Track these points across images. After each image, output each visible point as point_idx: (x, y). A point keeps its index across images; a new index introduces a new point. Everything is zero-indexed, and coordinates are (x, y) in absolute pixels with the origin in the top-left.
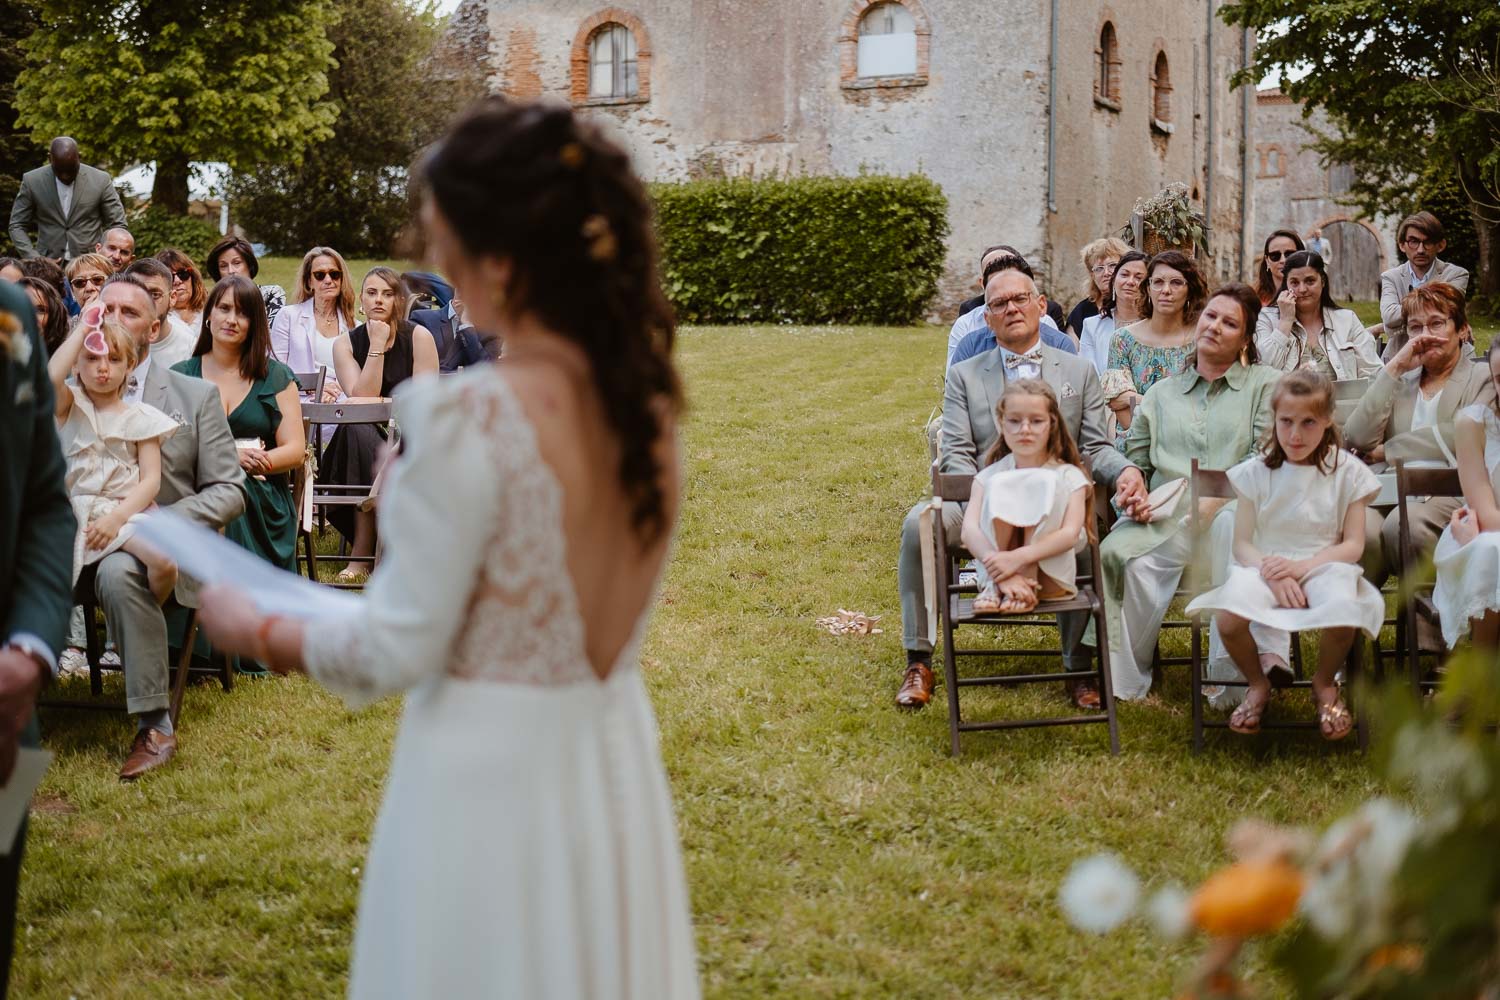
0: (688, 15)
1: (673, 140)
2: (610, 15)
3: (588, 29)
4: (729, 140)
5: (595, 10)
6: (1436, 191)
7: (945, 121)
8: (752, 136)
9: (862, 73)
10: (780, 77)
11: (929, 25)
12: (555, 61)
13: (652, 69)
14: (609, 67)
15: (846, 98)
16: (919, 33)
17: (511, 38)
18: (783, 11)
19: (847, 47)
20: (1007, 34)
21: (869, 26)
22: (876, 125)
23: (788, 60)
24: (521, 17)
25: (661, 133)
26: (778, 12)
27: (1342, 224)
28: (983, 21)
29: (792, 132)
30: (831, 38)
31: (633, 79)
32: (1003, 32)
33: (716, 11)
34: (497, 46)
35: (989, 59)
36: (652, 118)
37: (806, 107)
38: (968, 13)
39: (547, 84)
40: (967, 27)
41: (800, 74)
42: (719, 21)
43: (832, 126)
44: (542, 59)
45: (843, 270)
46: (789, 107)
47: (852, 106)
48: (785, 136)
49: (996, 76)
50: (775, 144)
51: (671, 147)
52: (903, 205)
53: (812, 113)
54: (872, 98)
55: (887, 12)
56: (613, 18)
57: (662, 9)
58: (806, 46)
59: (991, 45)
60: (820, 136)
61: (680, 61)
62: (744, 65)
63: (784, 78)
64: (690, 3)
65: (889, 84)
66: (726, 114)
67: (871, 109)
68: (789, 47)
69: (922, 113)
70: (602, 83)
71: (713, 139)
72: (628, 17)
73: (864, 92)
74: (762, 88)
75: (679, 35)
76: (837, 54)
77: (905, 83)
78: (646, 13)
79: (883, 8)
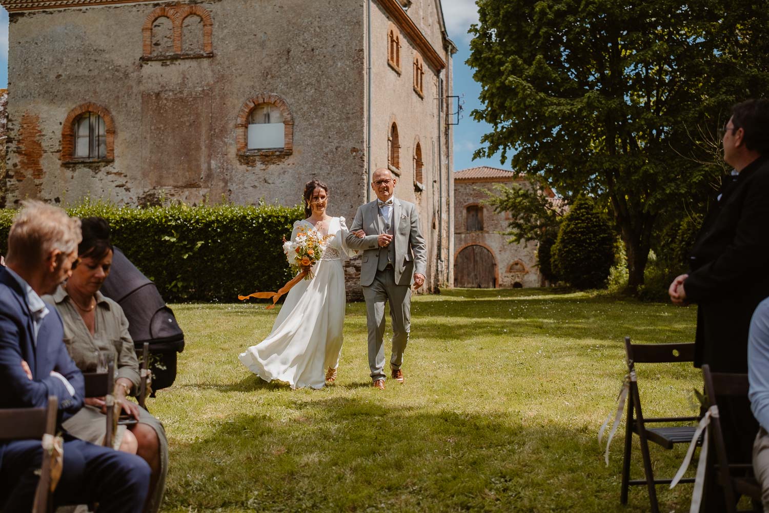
0: (140, 109)
1: (129, 185)
2: (88, 107)
3: (73, 115)
4: (165, 186)
5: (78, 103)
6: (573, 226)
7: (303, 176)
8: (180, 184)
9: (250, 146)
10: (198, 148)
11: (292, 119)
12: (51, 134)
13: (116, 141)
14: (87, 139)
15: (240, 161)
16: (286, 123)
17: (23, 119)
18: (200, 108)
19: (240, 131)
21: (254, 119)
22: (259, 178)
23: (204, 137)
24: (30, 107)
25: (121, 180)
26: (197, 108)
27: (475, 247)
28: (326, 117)
29: (205, 182)
30: (231, 125)
31: (102, 147)
32: (339, 124)
33: (157, 106)
34: (13, 124)
35: (330, 140)
36: (115, 171)
37: (215, 166)
38: (317, 112)
39: (46, 149)
40: (316, 120)
41: (210, 146)
42: (159, 113)
43: (231, 179)
44: (43, 133)
45: (253, 267)
46: (204, 167)
47: (244, 167)
48: (201, 184)
49: (334, 150)
50: (195, 189)
51: (128, 190)
53: (219, 170)
54: (257, 162)
55: (265, 111)
56: (90, 109)
57: (122, 104)
58: (215, 129)
59: (331, 131)
60: (223, 184)
61: (134, 137)
62: (175, 140)
63: (201, 149)
64: (141, 101)
65: (267, 154)
66: (164, 170)
67: (256, 168)
68: (204, 130)
69: (288, 172)
70: (82, 149)
71: (154, 185)
72: (100, 109)
73: (251, 158)
74: (186, 154)
75: (133, 121)
76: (234, 135)
77: (278, 153)
78: (112, 107)
79: (263, 108)
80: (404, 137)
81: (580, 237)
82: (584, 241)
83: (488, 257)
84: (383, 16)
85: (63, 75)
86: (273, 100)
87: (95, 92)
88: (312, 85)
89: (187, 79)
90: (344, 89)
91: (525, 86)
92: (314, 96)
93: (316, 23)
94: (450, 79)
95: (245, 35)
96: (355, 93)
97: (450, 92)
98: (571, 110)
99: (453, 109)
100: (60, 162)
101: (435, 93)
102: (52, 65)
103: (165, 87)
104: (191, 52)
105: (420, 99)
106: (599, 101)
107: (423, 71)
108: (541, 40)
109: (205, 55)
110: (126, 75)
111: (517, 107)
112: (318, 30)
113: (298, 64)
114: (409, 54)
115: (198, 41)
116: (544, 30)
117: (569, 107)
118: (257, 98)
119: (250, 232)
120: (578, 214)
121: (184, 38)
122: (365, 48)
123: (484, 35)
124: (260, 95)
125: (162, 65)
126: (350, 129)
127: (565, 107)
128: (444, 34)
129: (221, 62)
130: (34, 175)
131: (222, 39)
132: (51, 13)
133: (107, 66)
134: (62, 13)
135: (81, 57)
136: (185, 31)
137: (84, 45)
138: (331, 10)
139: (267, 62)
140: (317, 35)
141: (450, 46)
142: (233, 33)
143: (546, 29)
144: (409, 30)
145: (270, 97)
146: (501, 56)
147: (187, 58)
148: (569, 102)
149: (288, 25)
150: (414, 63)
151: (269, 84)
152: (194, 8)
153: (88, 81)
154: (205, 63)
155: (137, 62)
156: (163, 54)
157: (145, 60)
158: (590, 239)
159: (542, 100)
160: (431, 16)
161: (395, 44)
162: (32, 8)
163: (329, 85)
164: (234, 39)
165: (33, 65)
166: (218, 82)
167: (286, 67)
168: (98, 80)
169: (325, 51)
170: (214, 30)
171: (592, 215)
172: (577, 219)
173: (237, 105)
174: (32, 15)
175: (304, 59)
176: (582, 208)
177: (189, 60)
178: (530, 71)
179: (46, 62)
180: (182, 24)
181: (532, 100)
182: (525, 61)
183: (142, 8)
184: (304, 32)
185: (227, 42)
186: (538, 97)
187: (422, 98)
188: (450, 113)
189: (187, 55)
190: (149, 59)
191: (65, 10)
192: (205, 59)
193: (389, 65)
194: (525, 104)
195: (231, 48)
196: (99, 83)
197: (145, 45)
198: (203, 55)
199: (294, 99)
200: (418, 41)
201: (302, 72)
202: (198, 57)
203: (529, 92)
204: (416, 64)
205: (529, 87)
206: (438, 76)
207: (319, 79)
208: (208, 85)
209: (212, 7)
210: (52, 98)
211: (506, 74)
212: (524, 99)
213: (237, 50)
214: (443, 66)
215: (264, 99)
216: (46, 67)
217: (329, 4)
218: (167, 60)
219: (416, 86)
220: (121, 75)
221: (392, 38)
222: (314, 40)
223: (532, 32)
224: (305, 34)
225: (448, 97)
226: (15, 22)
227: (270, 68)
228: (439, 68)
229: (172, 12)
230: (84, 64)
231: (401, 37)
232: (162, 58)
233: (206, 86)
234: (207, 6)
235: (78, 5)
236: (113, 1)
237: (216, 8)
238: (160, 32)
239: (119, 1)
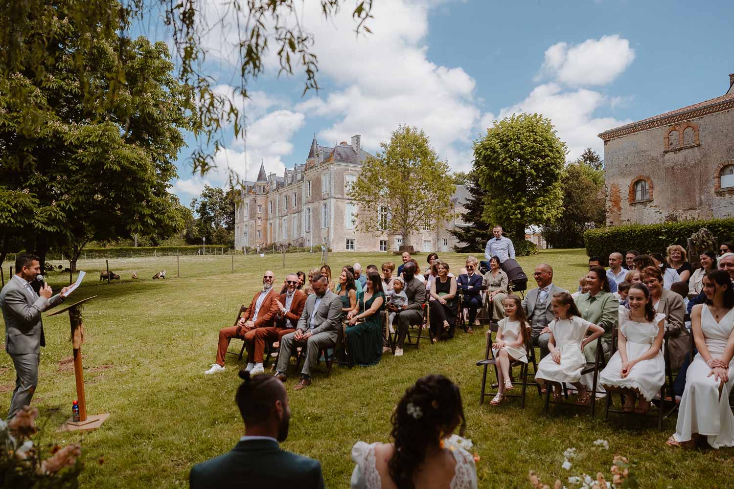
0: (664, 175)
1: (661, 211)
2: (640, 177)
3: (633, 182)
4: (678, 210)
5: (636, 176)
8: (686, 208)
9: (723, 187)
10: (695, 190)
12: (624, 192)
13: (653, 191)
14: (641, 192)
15: (717, 195)
17: (612, 186)
18: (694, 171)
19: (716, 180)
21: (724, 173)
22: (728, 202)
23: (697, 185)
24: (615, 180)
25: (657, 209)
29: (699, 206)
30: (711, 178)
31: (648, 195)
33: (673, 173)
34: (607, 189)
36: (654, 205)
37: (703, 198)
39: (622, 198)
41: (701, 189)
42: (674, 176)
43: (712, 204)
44: (621, 191)
46: (698, 199)
47: (719, 197)
48: (697, 208)
50: (694, 210)
51: (660, 213)
53: (706, 200)
54: (726, 194)
55: (730, 168)
56: (642, 178)
57: (656, 174)
58: (703, 181)
60: (708, 207)
61: (662, 188)
62: (682, 188)
64: (665, 171)
65: (732, 189)
66: (677, 203)
67: (726, 198)
68: (697, 181)
70: (639, 196)
71: (673, 210)
72: (646, 177)
73: (723, 193)
74: (688, 194)
75: (661, 181)
76: (714, 182)
78: (651, 176)
79: (728, 167)
85: (628, 164)
87: (643, 170)
89: (687, 158)
95: (717, 133)
100: (629, 203)
102: (623, 161)
103: (676, 164)
104: (689, 145)
109: (696, 145)
110: (657, 161)
115: (692, 139)
121: (685, 139)
124: (726, 161)
125: (675, 153)
129: (704, 147)
130: (618, 210)
131: (705, 136)
132: (622, 138)
133: (648, 158)
135: (636, 155)
136: (685, 135)
137: (637, 149)
139: (729, 144)
142: (710, 132)
147: (687, 148)
151: (731, 155)
152: (689, 124)
153: (639, 166)
154: (696, 149)
155: (662, 154)
156: (675, 148)
157: (666, 152)
162: (613, 137)
164: (711, 135)
165: (615, 162)
166: (703, 157)
168: (644, 164)
170: (700, 133)
173: (714, 167)
174: (613, 140)
179: (621, 160)
180: (683, 132)
183: (663, 129)
185: (707, 137)
189: (686, 146)
190: (668, 152)
191: (628, 136)
195: (710, 140)
196: (645, 166)
197: (665, 146)
198: (694, 146)
202: (692, 147)
208: (698, 159)
209: (699, 122)
210: (623, 174)
213: (713, 140)
215: (728, 163)
216: (621, 162)
218: (677, 150)
220: (655, 161)
226: (607, 145)
229: (678, 127)
230: (638, 158)
232: (674, 150)
234: (695, 121)
235: (633, 132)
236: (649, 128)
237: (701, 122)
238: (672, 138)
239: (652, 127)
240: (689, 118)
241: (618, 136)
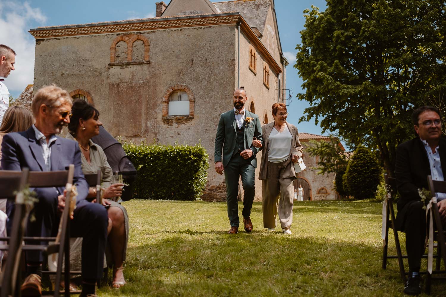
0: (108, 92)
2: (79, 92)
4: (121, 136)
5: (73, 90)
6: (356, 163)
7: (199, 131)
8: (129, 135)
9: (170, 114)
10: (140, 115)
11: (194, 98)
15: (164, 122)
16: (190, 101)
18: (142, 92)
19: (164, 105)
20: (222, 102)
21: (173, 98)
22: (175, 132)
23: (143, 109)
26: (140, 92)
28: (213, 97)
29: (144, 134)
30: (159, 102)
32: (220, 101)
33: (118, 91)
37: (150, 125)
38: (208, 95)
40: (208, 99)
41: (147, 114)
42: (119, 95)
43: (159, 132)
45: (171, 180)
46: (143, 125)
47: (166, 125)
48: (142, 135)
50: (138, 138)
52: (195, 156)
53: (152, 127)
54: (173, 123)
55: (179, 93)
56: (80, 93)
57: (98, 90)
58: (150, 104)
59: (216, 106)
60: (154, 135)
61: (104, 108)
62: (127, 110)
63: (142, 115)
64: (108, 88)
65: (180, 118)
66: (120, 127)
67: (173, 126)
68: (144, 104)
69: (191, 128)
71: (115, 136)
72: (85, 93)
73: (170, 120)
74: (134, 118)
75: (104, 99)
76: (161, 108)
77: (185, 118)
78: (92, 91)
79: (178, 92)
80: (258, 110)
81: (360, 169)
82: (362, 171)
83: (306, 185)
84: (247, 41)
85: (65, 74)
86: (183, 88)
87: (83, 83)
88: (205, 79)
89: (135, 76)
90: (224, 81)
91: (328, 78)
92: (207, 86)
93: (208, 44)
94: (284, 80)
95: (168, 51)
96: (230, 84)
97: (284, 87)
98: (355, 91)
99: (286, 97)
101: (276, 86)
102: (59, 68)
103: (122, 80)
104: (138, 61)
105: (267, 89)
106: (371, 86)
107: (269, 73)
108: (337, 52)
109: (145, 62)
110: (101, 74)
111: (324, 90)
112: (209, 48)
113: (198, 68)
114: (261, 64)
115: (141, 55)
116: (339, 46)
117: (354, 90)
118: (174, 86)
119: (169, 159)
120: (359, 156)
121: (133, 53)
122: (236, 59)
123: (305, 50)
124: (176, 85)
125: (121, 68)
126: (227, 104)
127: (351, 90)
128: (281, 54)
129: (154, 66)
131: (155, 53)
132: (59, 39)
133: (90, 69)
134: (65, 39)
135: (75, 63)
136: (134, 49)
137: (77, 57)
138: (217, 37)
139: (180, 66)
140: (209, 51)
141: (284, 61)
142: (161, 50)
143: (340, 46)
144: (261, 50)
145: (181, 86)
146: (314, 62)
147: (135, 64)
148: (353, 87)
149: (192, 46)
150: (264, 69)
151: (181, 78)
152: (139, 36)
153: (79, 77)
154: (145, 67)
155: (107, 66)
156: (121, 62)
157: (111, 65)
158: (365, 170)
159: (338, 86)
160: (274, 44)
161: (253, 57)
162: (49, 36)
163: (215, 79)
164: (162, 54)
165: (48, 68)
166: (152, 77)
167: (191, 69)
168: (85, 76)
169: (213, 60)
170: (151, 48)
171: (366, 156)
172: (358, 158)
173: (163, 91)
174: (48, 40)
175: (201, 65)
176: (361, 153)
177: (136, 65)
178: (331, 70)
179: (56, 66)
180: (132, 45)
181: (332, 86)
182: (328, 64)
183: (110, 37)
184: (202, 49)
185: (158, 55)
186: (336, 84)
187: (268, 89)
188: (284, 99)
189: (135, 62)
190: (114, 65)
191: (67, 38)
192: (145, 65)
193: (250, 69)
194: (328, 88)
195: (160, 59)
196: (85, 78)
197: (111, 57)
198: (144, 62)
199: (195, 87)
200: (266, 56)
201: (200, 72)
202: (141, 64)
203: (330, 81)
204: (265, 69)
205: (331, 79)
206: (277, 77)
207: (209, 76)
208: (146, 79)
209: (150, 36)
211: (317, 71)
212: (327, 85)
213: (163, 59)
214: (280, 71)
215: (178, 87)
216: (56, 69)
217: (216, 34)
218: (124, 65)
219: (265, 82)
220: (98, 74)
221: (251, 54)
222: (207, 54)
223: (332, 48)
224: (202, 51)
225: (283, 90)
226: (39, 44)
227: (182, 70)
228: (278, 72)
229: (127, 38)
230: (77, 67)
231: (257, 54)
232: (121, 64)
233: (146, 80)
234: (147, 35)
235: (74, 34)
236: (94, 33)
237: (152, 36)
238: (120, 50)
239: (97, 33)
240: (141, 29)
241: (55, 36)
